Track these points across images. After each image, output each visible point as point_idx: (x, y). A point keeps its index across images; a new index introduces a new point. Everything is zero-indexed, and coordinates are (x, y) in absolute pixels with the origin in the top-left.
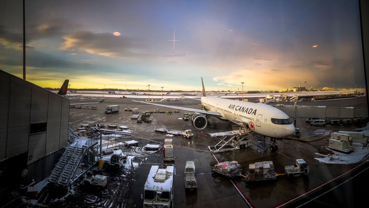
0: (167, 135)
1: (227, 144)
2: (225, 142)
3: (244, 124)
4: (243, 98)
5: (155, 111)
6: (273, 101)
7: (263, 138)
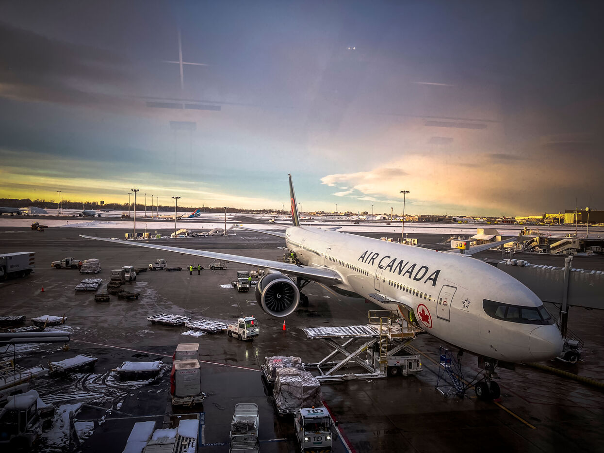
0: (184, 333)
1: (352, 359)
2: (347, 354)
3: (400, 307)
4: (404, 234)
5: (151, 265)
6: (496, 247)
7: (455, 354)
